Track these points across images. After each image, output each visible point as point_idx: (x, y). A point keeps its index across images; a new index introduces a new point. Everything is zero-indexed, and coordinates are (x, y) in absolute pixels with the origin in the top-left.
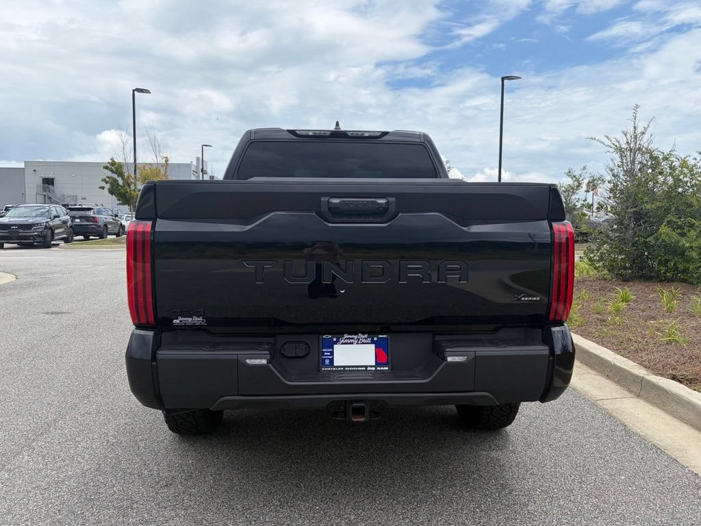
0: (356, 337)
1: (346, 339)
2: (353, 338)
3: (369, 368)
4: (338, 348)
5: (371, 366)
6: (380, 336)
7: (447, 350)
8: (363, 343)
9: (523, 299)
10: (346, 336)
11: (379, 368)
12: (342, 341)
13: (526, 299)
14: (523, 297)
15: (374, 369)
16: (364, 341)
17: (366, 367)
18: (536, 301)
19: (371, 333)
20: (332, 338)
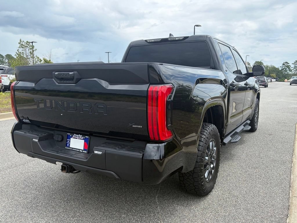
0: (78, 136)
1: (75, 136)
2: (77, 136)
3: (80, 151)
4: (72, 140)
5: (81, 150)
6: (86, 137)
7: (95, 147)
8: (80, 139)
9: (133, 126)
10: (75, 135)
11: (83, 151)
12: (74, 137)
13: (135, 126)
14: (133, 125)
15: (82, 151)
16: (81, 138)
17: (79, 150)
18: (140, 128)
19: (83, 135)
20: (70, 135)
